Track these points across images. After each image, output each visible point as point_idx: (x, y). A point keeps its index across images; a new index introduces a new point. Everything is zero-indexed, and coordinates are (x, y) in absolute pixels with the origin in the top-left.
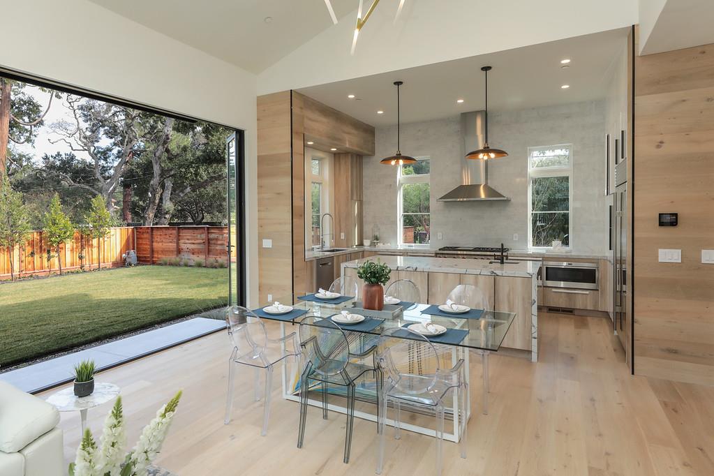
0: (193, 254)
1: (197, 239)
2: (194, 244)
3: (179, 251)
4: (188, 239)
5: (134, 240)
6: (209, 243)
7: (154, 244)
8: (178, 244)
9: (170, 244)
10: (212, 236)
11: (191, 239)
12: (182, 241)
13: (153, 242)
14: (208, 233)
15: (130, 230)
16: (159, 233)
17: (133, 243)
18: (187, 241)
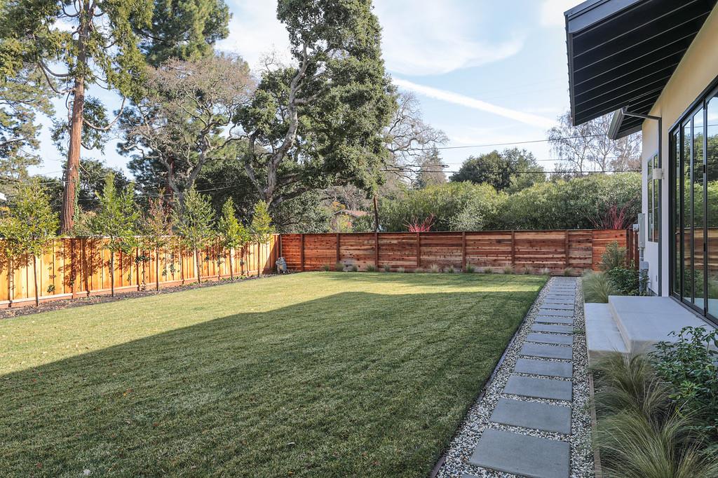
0: (358, 260)
1: (364, 245)
2: (359, 249)
3: (339, 257)
4: (352, 246)
5: (279, 247)
6: (379, 249)
7: (305, 251)
8: (338, 250)
9: (328, 251)
10: (381, 242)
11: (356, 245)
12: (342, 248)
13: (304, 249)
14: (378, 238)
15: (277, 237)
16: (312, 239)
17: (278, 251)
18: (350, 248)
